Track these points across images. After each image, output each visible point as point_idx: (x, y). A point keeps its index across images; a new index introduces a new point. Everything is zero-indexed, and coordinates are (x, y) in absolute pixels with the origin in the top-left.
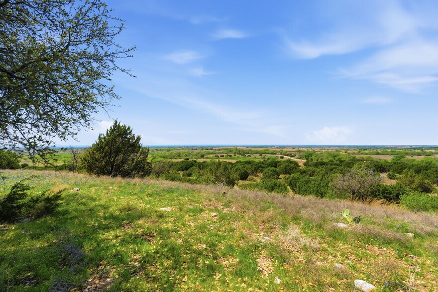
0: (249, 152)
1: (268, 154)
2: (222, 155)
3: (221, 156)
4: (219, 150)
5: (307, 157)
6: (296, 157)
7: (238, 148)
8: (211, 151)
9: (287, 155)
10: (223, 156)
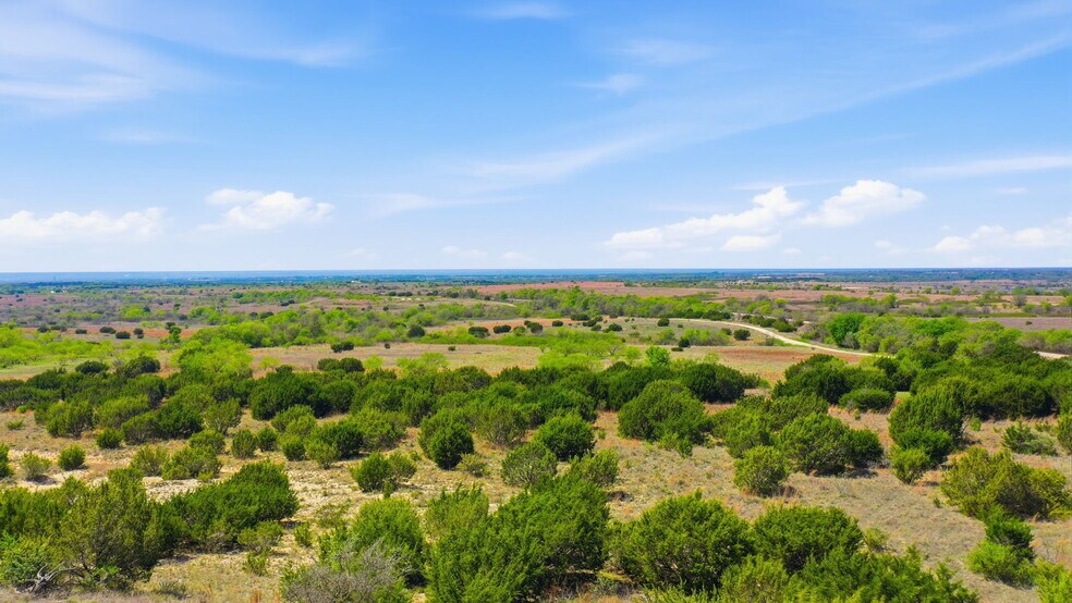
0: (626, 308)
1: (699, 315)
2: (501, 323)
3: (498, 330)
4: (504, 297)
5: (839, 335)
6: (801, 331)
7: (585, 286)
8: (469, 303)
9: (768, 324)
10: (506, 329)
